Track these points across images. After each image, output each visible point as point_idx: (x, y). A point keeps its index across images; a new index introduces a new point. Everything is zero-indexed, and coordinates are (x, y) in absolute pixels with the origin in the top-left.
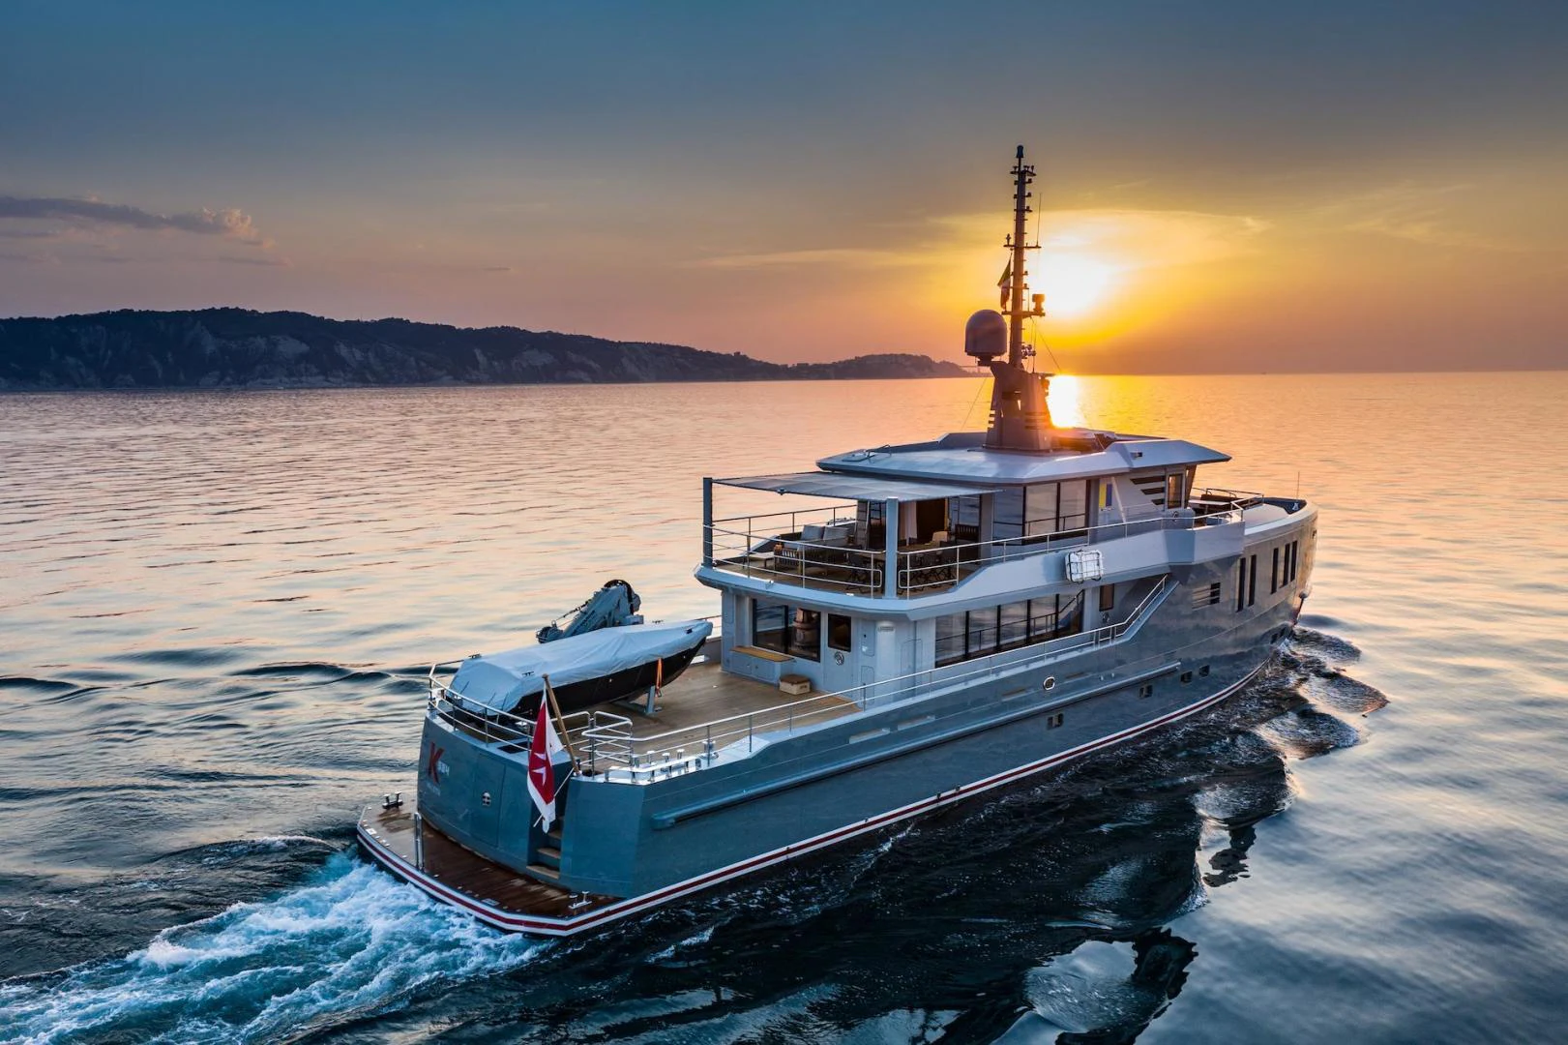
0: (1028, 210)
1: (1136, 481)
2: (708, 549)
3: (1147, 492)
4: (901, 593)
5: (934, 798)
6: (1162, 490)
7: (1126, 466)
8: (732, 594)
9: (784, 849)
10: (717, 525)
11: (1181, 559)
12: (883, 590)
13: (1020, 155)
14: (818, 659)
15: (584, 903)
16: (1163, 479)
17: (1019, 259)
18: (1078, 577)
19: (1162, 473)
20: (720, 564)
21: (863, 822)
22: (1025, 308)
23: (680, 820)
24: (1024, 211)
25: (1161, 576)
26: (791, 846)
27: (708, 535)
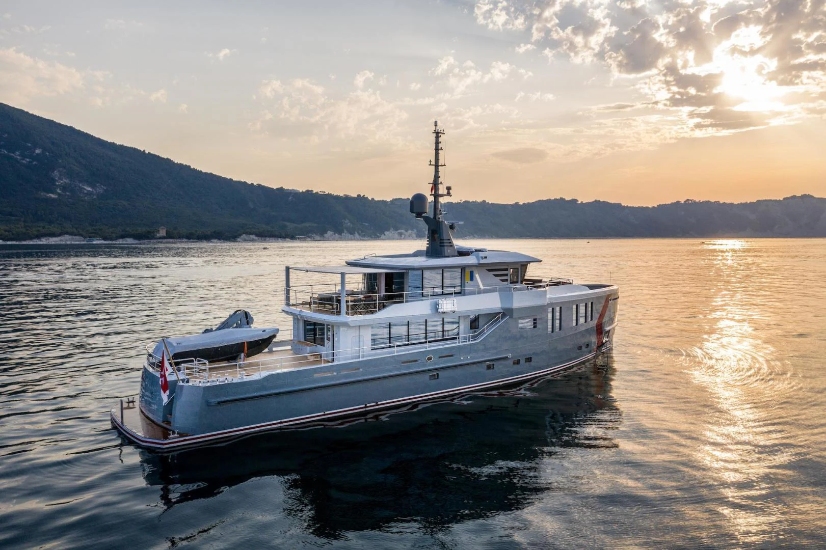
0: (441, 149)
1: (490, 270)
2: (288, 298)
3: (496, 275)
4: (347, 313)
5: (364, 406)
6: (507, 275)
7: (477, 262)
8: (296, 318)
9: (279, 421)
10: (291, 288)
11: (507, 306)
12: (340, 312)
13: (436, 125)
14: (324, 345)
15: (176, 435)
16: (507, 270)
17: (437, 171)
18: (442, 310)
19: (506, 267)
20: (293, 305)
21: (323, 413)
22: (441, 192)
23: (220, 403)
24: (439, 150)
25: (498, 313)
26: (282, 421)
27: (288, 292)
